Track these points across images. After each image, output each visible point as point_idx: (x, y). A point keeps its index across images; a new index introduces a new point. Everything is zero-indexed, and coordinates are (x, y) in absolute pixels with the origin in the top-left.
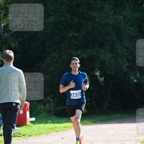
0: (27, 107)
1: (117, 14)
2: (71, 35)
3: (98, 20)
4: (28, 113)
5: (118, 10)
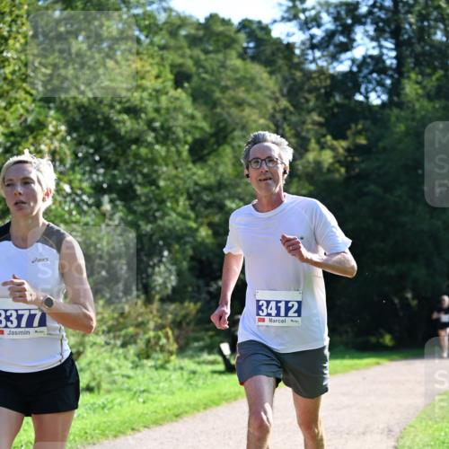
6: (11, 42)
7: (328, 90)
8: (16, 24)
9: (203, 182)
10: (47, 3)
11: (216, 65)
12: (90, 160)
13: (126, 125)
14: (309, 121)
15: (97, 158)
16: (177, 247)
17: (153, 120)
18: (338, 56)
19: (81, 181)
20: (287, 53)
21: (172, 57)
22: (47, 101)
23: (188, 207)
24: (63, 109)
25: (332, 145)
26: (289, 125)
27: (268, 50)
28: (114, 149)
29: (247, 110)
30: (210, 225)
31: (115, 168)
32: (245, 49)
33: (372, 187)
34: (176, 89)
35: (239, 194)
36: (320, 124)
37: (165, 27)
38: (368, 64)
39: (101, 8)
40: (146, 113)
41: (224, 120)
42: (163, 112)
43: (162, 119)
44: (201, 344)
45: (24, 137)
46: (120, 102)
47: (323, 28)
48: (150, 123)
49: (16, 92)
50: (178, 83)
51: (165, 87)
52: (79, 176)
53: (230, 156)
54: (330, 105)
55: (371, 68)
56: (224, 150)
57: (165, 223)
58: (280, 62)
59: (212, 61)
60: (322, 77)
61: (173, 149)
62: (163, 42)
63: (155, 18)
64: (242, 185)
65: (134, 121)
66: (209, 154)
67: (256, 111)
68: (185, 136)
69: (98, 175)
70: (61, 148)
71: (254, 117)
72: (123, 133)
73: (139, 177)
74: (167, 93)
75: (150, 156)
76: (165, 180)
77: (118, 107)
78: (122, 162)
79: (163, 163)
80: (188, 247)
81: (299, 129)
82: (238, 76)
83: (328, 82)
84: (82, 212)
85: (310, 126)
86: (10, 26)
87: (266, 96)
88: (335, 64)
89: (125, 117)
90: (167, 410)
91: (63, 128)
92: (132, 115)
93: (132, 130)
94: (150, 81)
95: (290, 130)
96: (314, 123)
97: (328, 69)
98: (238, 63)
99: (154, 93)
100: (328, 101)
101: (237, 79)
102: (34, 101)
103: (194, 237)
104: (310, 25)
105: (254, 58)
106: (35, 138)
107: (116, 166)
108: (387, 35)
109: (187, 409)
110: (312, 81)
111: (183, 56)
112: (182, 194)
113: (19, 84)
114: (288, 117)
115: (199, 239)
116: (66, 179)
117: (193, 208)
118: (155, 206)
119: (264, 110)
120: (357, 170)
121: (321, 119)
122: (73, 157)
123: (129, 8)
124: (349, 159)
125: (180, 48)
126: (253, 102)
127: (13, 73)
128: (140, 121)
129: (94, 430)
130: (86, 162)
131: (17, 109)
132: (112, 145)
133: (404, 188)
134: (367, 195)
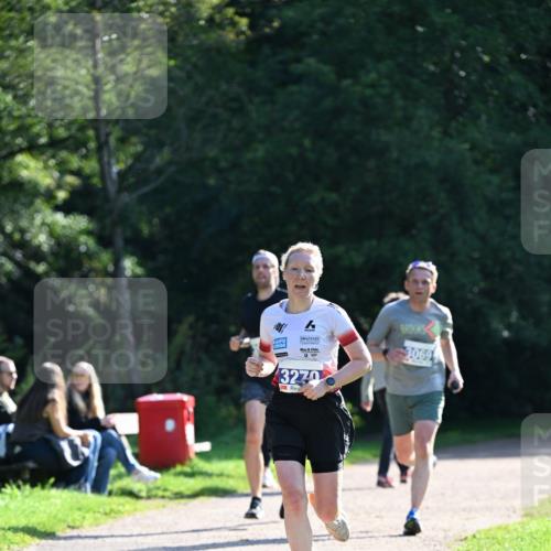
0: (185, 413)
1: (451, 137)
2: (315, 198)
3: (395, 155)
4: (190, 430)
5: (454, 124)
64: (10, 54)
120: (276, 24)
133: (384, 67)
134: (298, 79)
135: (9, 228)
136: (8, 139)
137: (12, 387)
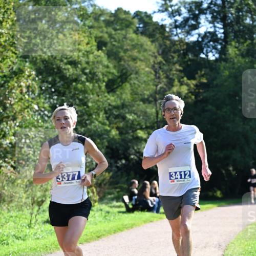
6: (4, 24)
7: (185, 51)
8: (7, 13)
9: (114, 104)
10: (24, 2)
11: (121, 37)
12: (49, 91)
13: (70, 71)
14: (174, 69)
15: (53, 90)
16: (98, 141)
17: (85, 68)
18: (190, 32)
19: (44, 103)
20: (161, 30)
21: (96, 32)
22: (25, 57)
23: (105, 118)
24: (34, 62)
25: (187, 83)
26: (163, 71)
27: (151, 29)
28: (63, 85)
29: (139, 63)
30: (118, 128)
31: (63, 96)
32: (138, 28)
33: (210, 107)
34: (98, 51)
35: (134, 110)
36: (180, 71)
37: (92, 15)
38: (208, 37)
39: (56, 4)
40: (81, 65)
41: (126, 68)
42: (91, 64)
43: (90, 68)
44: (112, 196)
45: (11, 78)
46: (66, 58)
47: (182, 16)
48: (83, 70)
49: (7, 52)
50: (99, 48)
51: (92, 50)
52: (43, 100)
53: (129, 89)
54: (186, 60)
55: (209, 39)
56: (125, 85)
57: (92, 127)
58: (158, 35)
59: (119, 35)
60: (182, 44)
61: (96, 85)
62: (91, 24)
63: (86, 10)
64: (136, 106)
65: (74, 69)
66: (117, 88)
67: (144, 63)
68: (103, 78)
69: (54, 99)
70: (32, 84)
71: (143, 67)
72: (68, 76)
73: (77, 101)
74: (93, 53)
75: (83, 89)
76: (92, 102)
77: (65, 61)
78: (67, 92)
79: (91, 93)
80: (105, 141)
81: (168, 74)
82: (134, 43)
83: (185, 47)
84: (44, 121)
85: (175, 72)
86: (4, 15)
87: (150, 55)
88: (189, 37)
89: (69, 66)
90: (93, 234)
91: (34, 73)
92: (73, 66)
93: (73, 74)
94: (84, 46)
95: (163, 74)
96: (177, 70)
97: (185, 40)
98: (134, 36)
99: (86, 53)
100: (185, 58)
101: (133, 45)
102: (17, 57)
103: (108, 135)
104: (175, 15)
105: (143, 33)
106: (18, 78)
107: (64, 94)
108: (219, 20)
109: (104, 233)
110: (176, 46)
111: (102, 32)
112: (102, 111)
113: (9, 47)
114: (162, 67)
115: (111, 136)
116: (35, 102)
117: (108, 118)
118: (86, 117)
119: (148, 63)
120: (201, 97)
121: (181, 68)
122: (39, 89)
123: (71, 4)
124: (197, 91)
125: (101, 27)
126: (142, 58)
127: (5, 41)
128: (78, 69)
129: (51, 245)
130: (47, 92)
131: (7, 62)
132: (62, 82)
133: (228, 107)
134: (207, 111)
135: (136, 148)
136: (135, 126)
137: (137, 187)
